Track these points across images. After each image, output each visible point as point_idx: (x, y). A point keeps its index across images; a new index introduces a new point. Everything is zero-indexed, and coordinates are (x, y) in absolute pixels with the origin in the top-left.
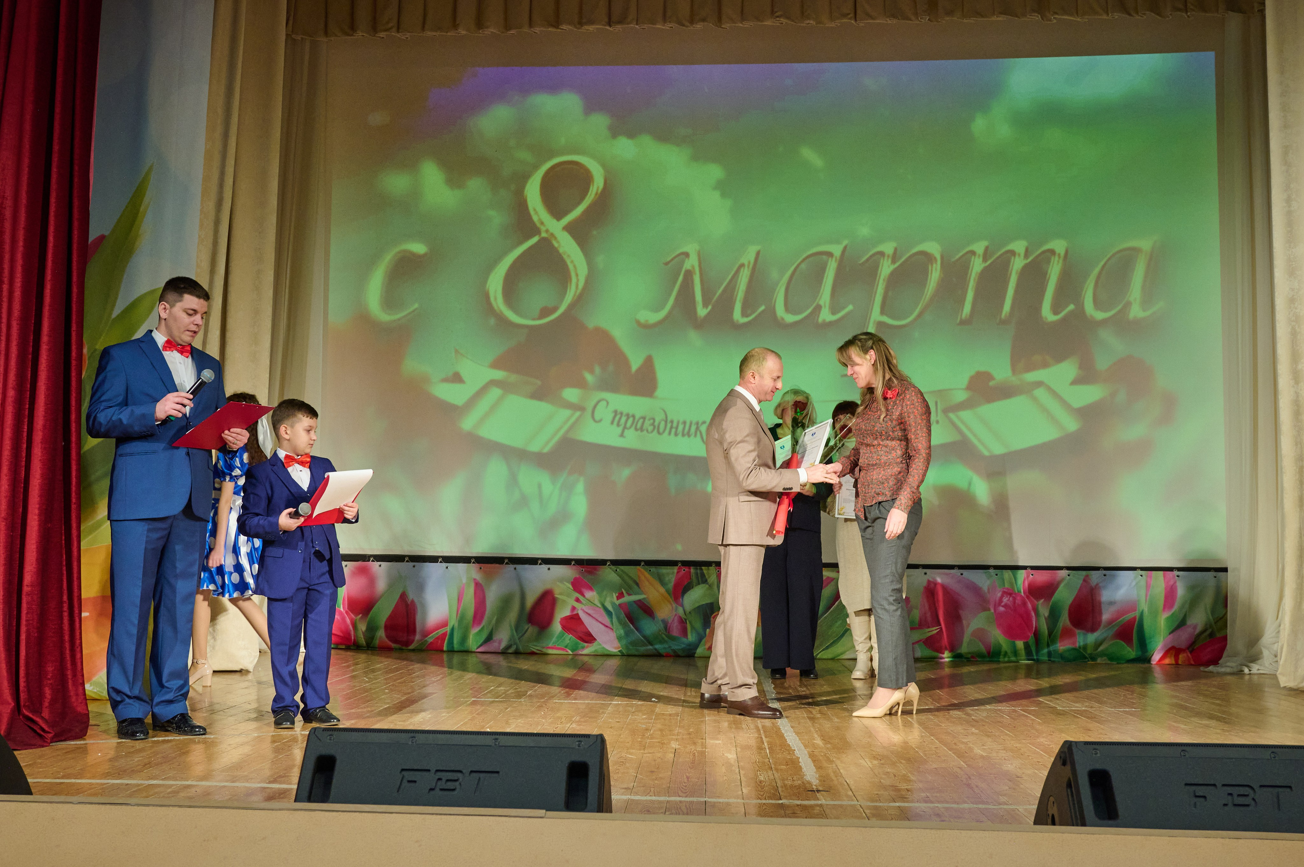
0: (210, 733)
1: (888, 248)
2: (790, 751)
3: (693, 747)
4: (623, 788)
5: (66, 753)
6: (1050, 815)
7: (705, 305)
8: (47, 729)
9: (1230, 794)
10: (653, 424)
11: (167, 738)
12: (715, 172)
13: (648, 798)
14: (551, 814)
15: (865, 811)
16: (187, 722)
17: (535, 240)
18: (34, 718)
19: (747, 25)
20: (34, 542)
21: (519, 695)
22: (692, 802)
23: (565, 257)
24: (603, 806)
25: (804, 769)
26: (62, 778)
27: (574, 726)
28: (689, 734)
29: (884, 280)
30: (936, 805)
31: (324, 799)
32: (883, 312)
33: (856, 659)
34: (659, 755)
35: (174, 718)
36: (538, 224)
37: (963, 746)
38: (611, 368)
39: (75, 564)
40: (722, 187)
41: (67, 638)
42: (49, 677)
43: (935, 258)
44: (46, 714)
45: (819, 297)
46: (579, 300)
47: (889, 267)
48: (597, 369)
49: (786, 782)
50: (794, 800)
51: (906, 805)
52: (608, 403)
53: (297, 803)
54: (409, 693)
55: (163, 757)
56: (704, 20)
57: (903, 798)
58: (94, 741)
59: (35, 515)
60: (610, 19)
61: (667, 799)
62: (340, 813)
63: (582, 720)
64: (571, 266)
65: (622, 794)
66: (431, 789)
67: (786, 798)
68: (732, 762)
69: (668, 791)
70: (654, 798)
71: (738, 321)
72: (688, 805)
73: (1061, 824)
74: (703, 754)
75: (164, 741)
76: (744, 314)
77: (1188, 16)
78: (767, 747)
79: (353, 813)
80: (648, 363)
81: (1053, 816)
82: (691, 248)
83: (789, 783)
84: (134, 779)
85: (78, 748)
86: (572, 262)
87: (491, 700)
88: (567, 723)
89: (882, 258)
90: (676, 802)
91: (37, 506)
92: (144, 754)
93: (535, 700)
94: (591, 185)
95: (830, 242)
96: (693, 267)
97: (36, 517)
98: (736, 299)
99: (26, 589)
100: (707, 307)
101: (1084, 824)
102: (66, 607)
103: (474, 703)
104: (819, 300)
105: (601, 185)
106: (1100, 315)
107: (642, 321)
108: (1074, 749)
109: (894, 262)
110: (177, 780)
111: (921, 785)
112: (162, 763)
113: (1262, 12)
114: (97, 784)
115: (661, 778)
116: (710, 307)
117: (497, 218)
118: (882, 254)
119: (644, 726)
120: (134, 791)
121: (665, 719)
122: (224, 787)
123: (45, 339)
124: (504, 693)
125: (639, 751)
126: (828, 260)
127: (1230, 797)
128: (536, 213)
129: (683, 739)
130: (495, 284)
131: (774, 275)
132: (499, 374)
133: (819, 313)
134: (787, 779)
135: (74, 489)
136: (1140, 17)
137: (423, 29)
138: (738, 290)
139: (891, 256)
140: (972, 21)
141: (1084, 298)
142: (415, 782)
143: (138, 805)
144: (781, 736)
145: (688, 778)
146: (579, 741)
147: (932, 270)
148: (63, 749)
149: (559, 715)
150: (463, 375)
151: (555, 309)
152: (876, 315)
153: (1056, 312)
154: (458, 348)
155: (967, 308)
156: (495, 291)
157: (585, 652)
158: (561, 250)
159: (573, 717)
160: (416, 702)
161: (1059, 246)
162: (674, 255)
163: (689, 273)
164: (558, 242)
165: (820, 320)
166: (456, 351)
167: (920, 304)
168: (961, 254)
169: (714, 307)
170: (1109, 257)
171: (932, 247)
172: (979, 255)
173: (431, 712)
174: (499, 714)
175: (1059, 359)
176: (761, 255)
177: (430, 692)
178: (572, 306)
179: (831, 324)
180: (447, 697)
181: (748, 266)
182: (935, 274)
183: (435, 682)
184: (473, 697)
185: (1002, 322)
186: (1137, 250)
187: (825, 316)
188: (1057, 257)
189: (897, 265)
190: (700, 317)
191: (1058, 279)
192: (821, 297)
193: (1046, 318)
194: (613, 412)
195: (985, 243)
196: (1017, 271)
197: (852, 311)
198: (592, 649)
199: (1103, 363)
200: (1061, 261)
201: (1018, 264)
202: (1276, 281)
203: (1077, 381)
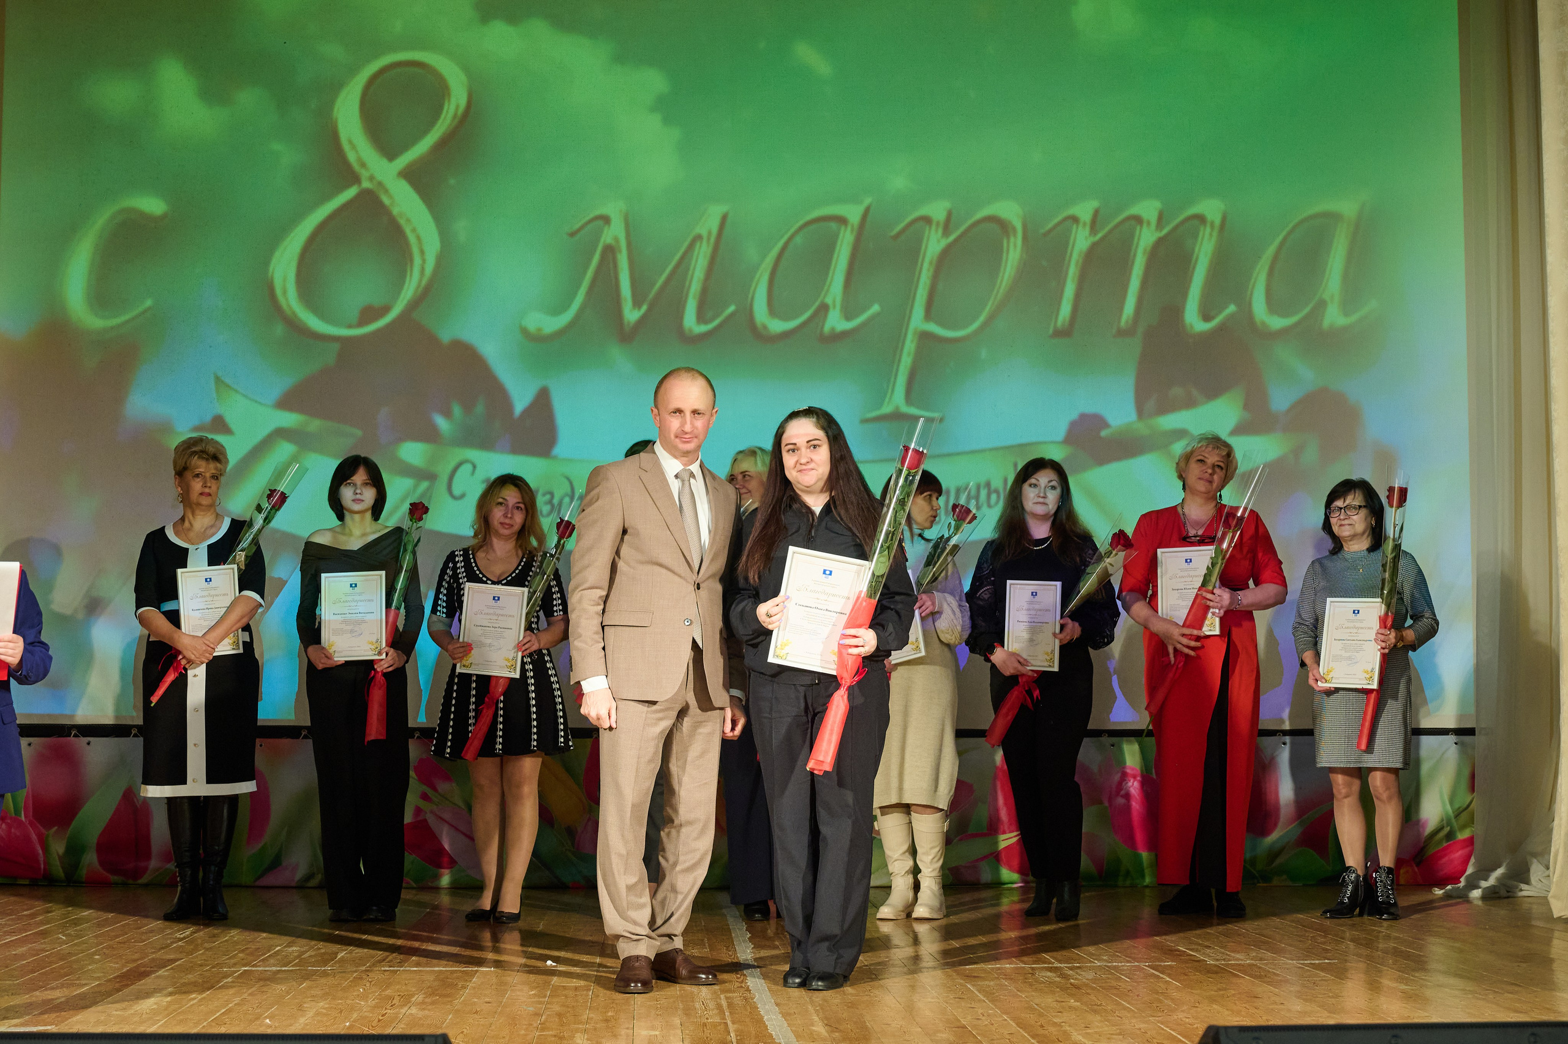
1: (937, 210)
7: (637, 304)
10: (550, 502)
12: (653, 81)
17: (351, 193)
21: (325, 960)
23: (402, 222)
27: (414, 1010)
29: (931, 263)
32: (928, 315)
36: (356, 166)
38: (480, 408)
40: (666, 108)
43: (1014, 229)
45: (824, 290)
46: (425, 296)
47: (939, 241)
48: (457, 410)
52: (474, 467)
54: (135, 961)
63: (429, 1000)
64: (412, 239)
71: (690, 330)
76: (701, 318)
80: (542, 402)
82: (613, 209)
86: (414, 230)
87: (274, 969)
88: (402, 1006)
89: (927, 228)
93: (351, 970)
94: (445, 104)
95: (843, 199)
96: (616, 239)
98: (687, 295)
100: (640, 307)
104: (825, 296)
105: (463, 103)
106: (1277, 323)
107: (532, 327)
109: (946, 232)
116: (644, 308)
117: (287, 157)
118: (927, 220)
121: (566, 995)
124: (297, 960)
126: (839, 230)
128: (353, 147)
129: (596, 1029)
130: (284, 267)
131: (751, 253)
132: (289, 419)
133: (826, 316)
138: (692, 279)
139: (942, 223)
141: (1251, 295)
144: (759, 1021)
147: (1008, 247)
149: (388, 992)
150: (230, 419)
151: (385, 310)
152: (917, 321)
153: (1206, 318)
154: (220, 374)
155: (1065, 309)
156: (285, 280)
157: (434, 885)
158: (395, 211)
159: (413, 995)
160: (145, 975)
161: (1211, 208)
162: (587, 218)
163: (610, 251)
164: (391, 197)
165: (827, 328)
166: (218, 380)
167: (990, 303)
168: (1056, 221)
169: (649, 310)
170: (1291, 226)
171: (1010, 210)
172: (1085, 224)
173: (170, 994)
174: (288, 993)
175: (1213, 392)
176: (729, 221)
177: (172, 957)
178: (415, 304)
179: (844, 335)
180: (201, 965)
181: (709, 239)
182: (1013, 254)
183: (181, 940)
184: (245, 966)
185: (1122, 333)
186: (1333, 218)
187: (835, 322)
188: (1208, 229)
189: (952, 238)
190: (629, 323)
191: (1211, 262)
192: (828, 291)
193: (1192, 327)
194: (483, 482)
195: (1094, 204)
196: (1145, 250)
197: (878, 314)
198: (445, 880)
199: (1281, 399)
200: (1215, 234)
201: (1146, 238)
202: (1549, 268)
203: (1240, 430)
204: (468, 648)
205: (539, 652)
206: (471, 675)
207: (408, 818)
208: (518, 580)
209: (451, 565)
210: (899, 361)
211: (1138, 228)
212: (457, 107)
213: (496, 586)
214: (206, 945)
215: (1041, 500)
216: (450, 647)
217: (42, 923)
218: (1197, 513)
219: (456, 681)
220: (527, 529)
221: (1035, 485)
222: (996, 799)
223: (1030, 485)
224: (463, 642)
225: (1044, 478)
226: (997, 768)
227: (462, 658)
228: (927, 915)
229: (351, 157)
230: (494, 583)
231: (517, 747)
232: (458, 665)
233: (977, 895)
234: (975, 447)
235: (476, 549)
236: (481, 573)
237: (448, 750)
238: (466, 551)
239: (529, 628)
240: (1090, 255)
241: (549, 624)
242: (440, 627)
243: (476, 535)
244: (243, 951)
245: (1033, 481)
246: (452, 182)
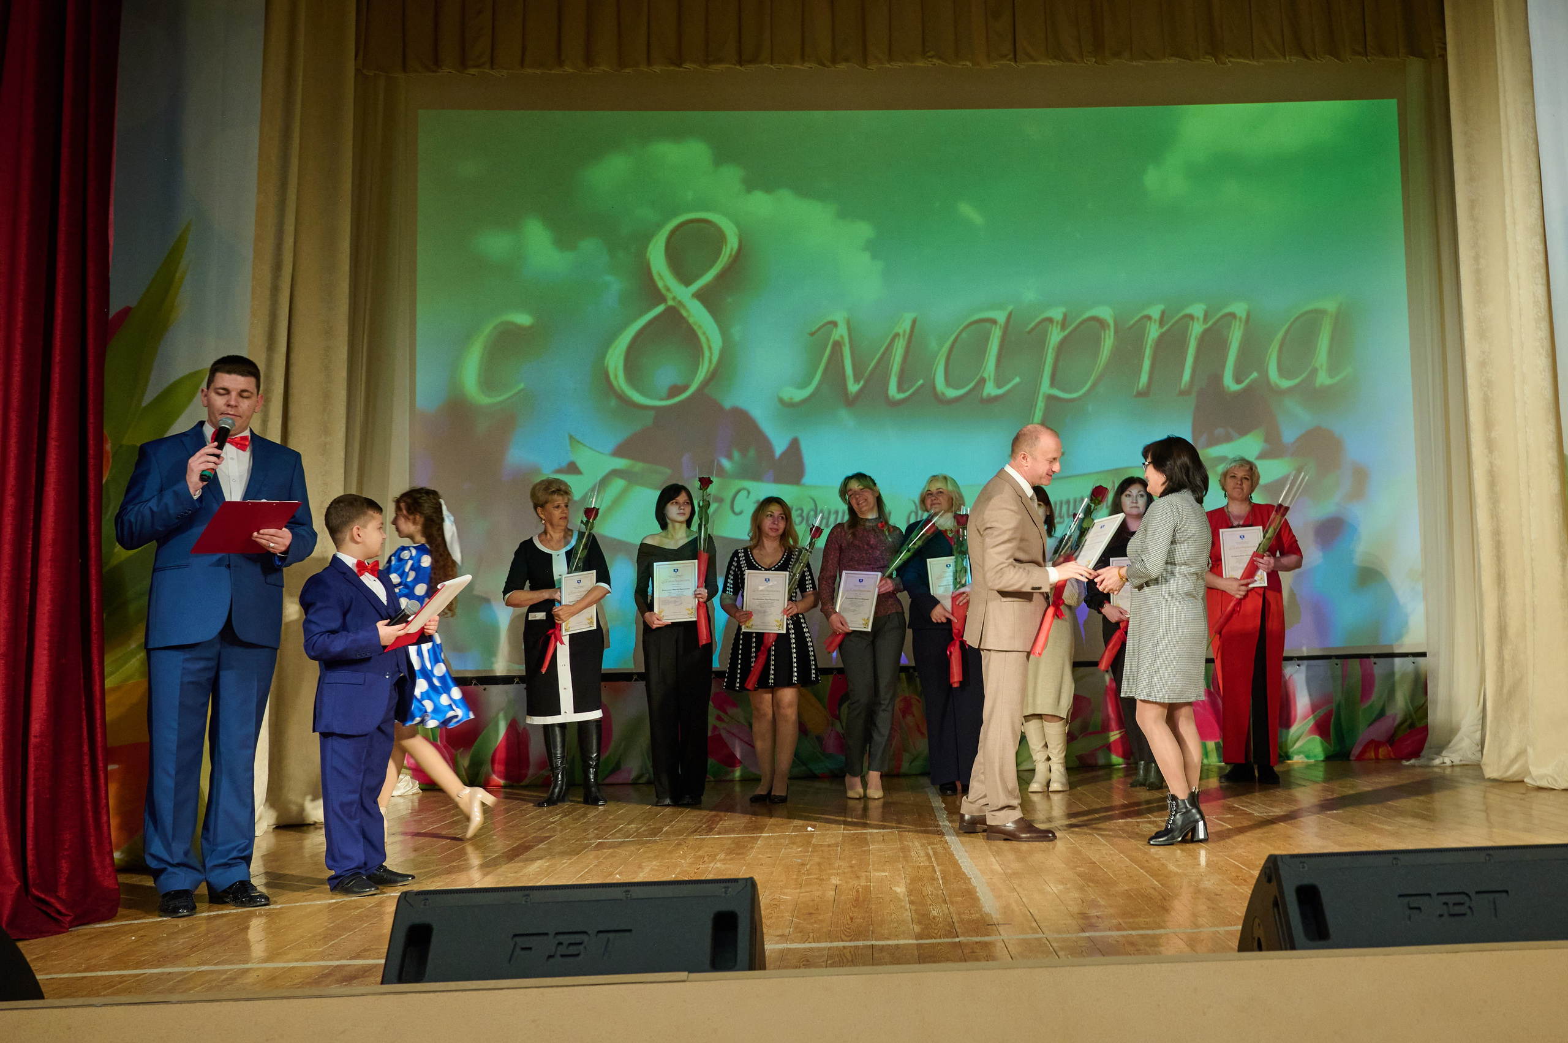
0: (275, 903)
1: (1057, 314)
2: (966, 880)
3: (856, 882)
4: (778, 936)
5: (89, 939)
6: (1256, 938)
7: (857, 380)
8: (64, 911)
9: (1446, 904)
10: (801, 515)
11: (220, 913)
12: (864, 230)
13: (807, 945)
14: (693, 976)
15: (1052, 944)
16: (247, 891)
17: (660, 308)
18: (47, 898)
19: (896, 65)
20: (43, 682)
21: (655, 832)
22: (857, 947)
23: (695, 328)
24: (755, 962)
25: (983, 900)
26: (85, 971)
27: (718, 865)
28: (852, 867)
29: (1053, 349)
30: (1130, 932)
31: (418, 978)
32: (1053, 383)
33: (1035, 770)
34: (817, 894)
35: (231, 887)
36: (664, 291)
37: (1155, 863)
38: (752, 453)
39: (98, 707)
40: (873, 248)
41: (88, 797)
42: (66, 847)
43: (1109, 326)
44: (62, 893)
45: (983, 369)
46: (713, 376)
47: (1058, 334)
48: (736, 455)
49: (963, 916)
50: (972, 936)
51: (1097, 934)
52: (749, 493)
53: (383, 986)
54: (522, 838)
55: (215, 936)
56: (847, 60)
57: (1092, 927)
58: (127, 922)
59: (44, 649)
60: (740, 57)
61: (829, 945)
62: (438, 993)
63: (728, 857)
64: (703, 339)
65: (777, 943)
66: (550, 957)
67: (963, 934)
68: (901, 896)
69: (830, 936)
70: (813, 945)
71: (893, 397)
72: (852, 950)
73: (1268, 949)
74: (867, 889)
75: (218, 915)
76: (900, 389)
77: (1368, 61)
78: (939, 877)
79: (454, 993)
80: (794, 447)
81: (1259, 939)
82: (839, 317)
83: (966, 917)
84: (178, 966)
85: (106, 931)
86: (704, 333)
87: (620, 840)
88: (710, 862)
89: (1050, 325)
90: (838, 948)
91: (47, 638)
92: (191, 934)
93: (672, 838)
94: (724, 247)
95: (992, 307)
96: (842, 337)
97: (45, 652)
98: (891, 373)
99: (33, 741)
100: (859, 382)
101: (1293, 947)
102: (86, 760)
103: (599, 846)
104: (983, 371)
105: (736, 246)
106: (1285, 384)
107: (786, 398)
108: (1280, 863)
109: (1063, 328)
110: (233, 964)
111: (1111, 911)
112: (214, 944)
113: (1443, 57)
114: (130, 975)
115: (821, 921)
116: (862, 383)
117: (615, 285)
118: (1050, 320)
119: (799, 861)
120: (178, 981)
121: (822, 851)
122: (294, 967)
123: (53, 433)
124: (634, 832)
125: (794, 891)
126: (992, 327)
127: (1445, 907)
128: (661, 278)
129: (844, 873)
130: (615, 360)
131: (933, 344)
132: (621, 463)
133: (984, 386)
134: (964, 913)
135: (94, 616)
136: (1319, 62)
137: (522, 65)
138: (893, 363)
139: (1060, 322)
140: (1141, 64)
141: (1267, 365)
142: (530, 949)
143: (181, 1002)
144: (956, 864)
145: (852, 919)
146: (725, 887)
147: (1105, 337)
148: (87, 934)
149: (700, 853)
150: (580, 464)
151: (685, 388)
152: (1045, 388)
153: (1238, 381)
154: (572, 434)
155: (1144, 378)
156: (616, 368)
157: (729, 777)
158: (691, 321)
159: (717, 855)
160: (531, 847)
161: (1240, 309)
162: (821, 324)
163: (838, 345)
164: (687, 311)
165: (985, 394)
166: (571, 437)
167: (1093, 375)
168: (1136, 319)
169: (866, 382)
170: (1292, 319)
171: (1105, 313)
172: (1155, 320)
173: (549, 859)
174: (630, 856)
175: (1243, 431)
176: (918, 323)
177: (547, 835)
178: (706, 383)
179: (996, 398)
180: (568, 840)
181: (904, 336)
182: (1108, 342)
183: (554, 822)
184: (599, 839)
185: (1182, 393)
186: (1322, 312)
187: (991, 389)
188: (1238, 321)
189: (1067, 332)
190: (851, 393)
191: (1240, 345)
192: (985, 368)
193: (1228, 387)
194: (755, 503)
195: (1161, 307)
196: (1196, 337)
197: (1019, 384)
198: (738, 773)
199: (1289, 435)
200: (1242, 325)
201: (1197, 329)
202: (1467, 344)
203: (1262, 456)
204: (749, 615)
205: (797, 615)
206: (752, 633)
207: (709, 734)
208: (783, 567)
209: (735, 559)
210: (1034, 414)
211: (1191, 322)
212: (732, 249)
213: (768, 572)
214: (571, 826)
215: (1135, 505)
216: (737, 614)
217: (453, 816)
218: (1238, 510)
219: (741, 637)
220: (786, 535)
221: (1129, 495)
222: (1107, 709)
223: (1126, 496)
224: (746, 611)
225: (1135, 490)
226: (1107, 687)
227: (746, 621)
228: (1060, 789)
229: (660, 284)
230: (766, 570)
231: (784, 681)
232: (743, 627)
233: (1094, 774)
234: (1086, 471)
235: (752, 548)
236: (757, 563)
237: (738, 685)
238: (745, 550)
239: (790, 599)
240: (1160, 342)
241: (803, 597)
242: (728, 602)
243: (751, 539)
244: (596, 829)
245: (1127, 492)
246: (730, 300)
